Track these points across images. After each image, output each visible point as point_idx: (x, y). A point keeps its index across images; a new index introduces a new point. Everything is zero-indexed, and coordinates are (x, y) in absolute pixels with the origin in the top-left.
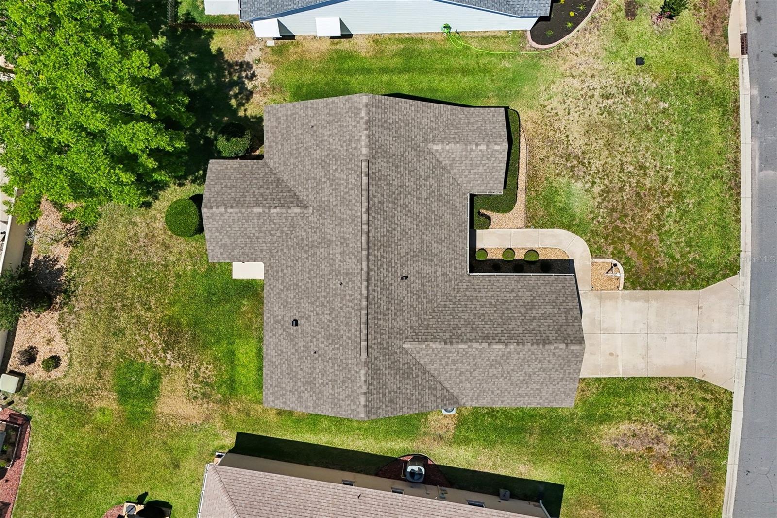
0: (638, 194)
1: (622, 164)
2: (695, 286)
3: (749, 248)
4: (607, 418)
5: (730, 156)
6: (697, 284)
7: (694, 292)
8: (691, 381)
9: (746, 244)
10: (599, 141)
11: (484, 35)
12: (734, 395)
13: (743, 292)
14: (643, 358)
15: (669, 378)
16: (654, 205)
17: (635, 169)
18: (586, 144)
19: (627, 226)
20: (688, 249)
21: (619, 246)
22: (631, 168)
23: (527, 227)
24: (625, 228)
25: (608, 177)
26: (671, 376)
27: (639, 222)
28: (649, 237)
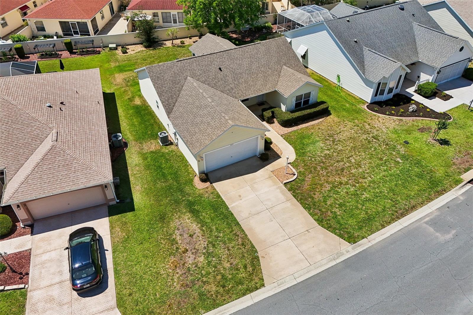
0: (343, 169)
2: (320, 221)
3: (374, 242)
4: (195, 213)
5: (413, 202)
6: (322, 222)
7: (315, 223)
8: (253, 250)
9: (374, 239)
10: (352, 144)
11: (350, 94)
12: (263, 289)
13: (342, 254)
14: (249, 214)
15: (246, 235)
16: (345, 179)
18: (344, 140)
19: (321, 172)
20: (337, 206)
21: (307, 173)
22: (353, 161)
23: (281, 136)
24: (319, 171)
26: (249, 237)
27: (329, 176)
28: (325, 184)
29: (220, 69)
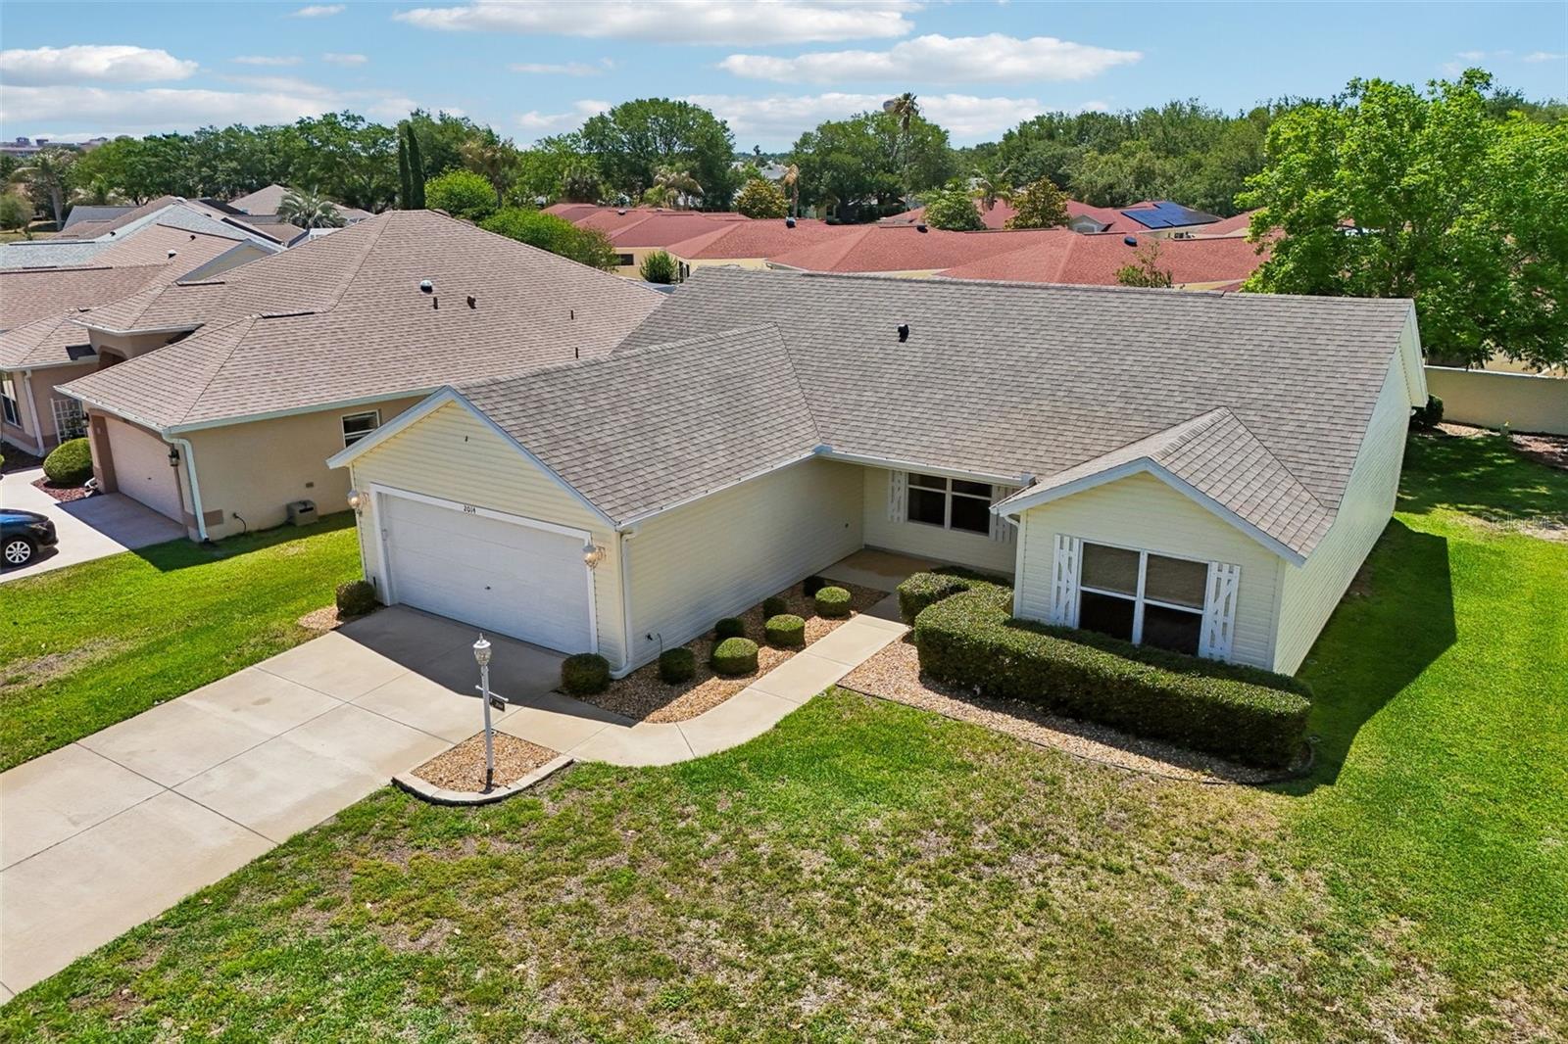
0: (663, 969)
1: (856, 979)
10: (1030, 955)
16: (555, 1006)
17: (792, 1015)
18: (1042, 905)
19: (572, 883)
23: (835, 687)
24: (574, 872)
25: (836, 911)
28: (447, 925)
29: (904, 333)
